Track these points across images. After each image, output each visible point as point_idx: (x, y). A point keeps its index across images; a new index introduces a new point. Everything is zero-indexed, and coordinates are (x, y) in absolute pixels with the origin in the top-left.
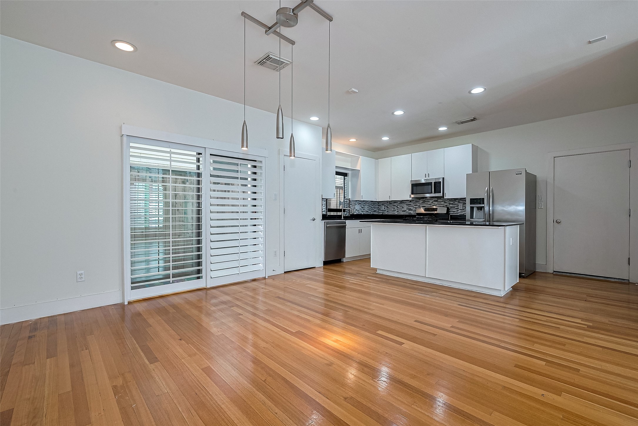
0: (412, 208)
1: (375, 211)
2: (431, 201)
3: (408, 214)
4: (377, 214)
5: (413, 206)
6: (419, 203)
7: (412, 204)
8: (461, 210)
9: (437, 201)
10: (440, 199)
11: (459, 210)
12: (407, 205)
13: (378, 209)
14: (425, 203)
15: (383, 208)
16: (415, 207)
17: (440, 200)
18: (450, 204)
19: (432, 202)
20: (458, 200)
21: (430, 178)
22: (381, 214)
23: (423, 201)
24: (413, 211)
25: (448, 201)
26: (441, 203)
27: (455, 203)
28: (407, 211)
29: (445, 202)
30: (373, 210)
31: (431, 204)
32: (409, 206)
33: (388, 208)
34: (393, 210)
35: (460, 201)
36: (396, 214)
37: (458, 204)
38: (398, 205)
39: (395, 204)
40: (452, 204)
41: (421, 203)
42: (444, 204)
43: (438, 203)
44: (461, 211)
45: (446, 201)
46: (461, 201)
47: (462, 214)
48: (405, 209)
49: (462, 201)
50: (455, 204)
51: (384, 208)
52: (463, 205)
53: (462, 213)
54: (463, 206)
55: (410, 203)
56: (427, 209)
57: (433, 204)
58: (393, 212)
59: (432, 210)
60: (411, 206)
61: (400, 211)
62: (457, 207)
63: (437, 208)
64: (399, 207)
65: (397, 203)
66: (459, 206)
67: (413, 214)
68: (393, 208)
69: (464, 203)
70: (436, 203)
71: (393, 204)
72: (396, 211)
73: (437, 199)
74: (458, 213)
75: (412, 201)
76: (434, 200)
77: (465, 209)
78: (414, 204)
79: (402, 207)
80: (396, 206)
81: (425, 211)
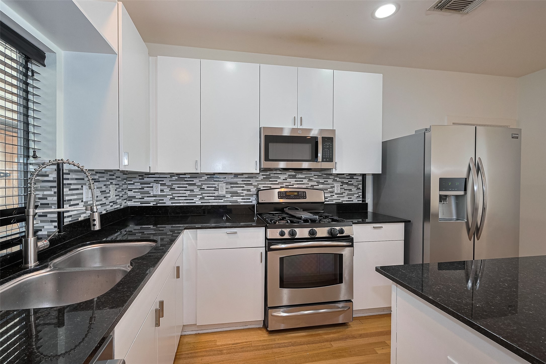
0: (239, 190)
1: (130, 198)
2: (283, 177)
3: (230, 204)
4: (138, 204)
5: (244, 187)
6: (257, 179)
7: (239, 181)
8: (338, 195)
9: (294, 177)
10: (301, 173)
11: (334, 195)
12: (227, 183)
13: (142, 193)
14: (270, 180)
15: (156, 189)
16: (246, 187)
17: (300, 176)
18: (319, 183)
19: (284, 179)
20: (333, 177)
21: (304, 127)
22: (151, 205)
23: (265, 176)
24: (243, 196)
25: (315, 178)
26: (302, 181)
27: (327, 181)
28: (228, 198)
29: (310, 180)
30: (125, 196)
31: (282, 183)
32: (232, 185)
33: (172, 189)
34: (189, 195)
35: (335, 179)
36: (199, 203)
37: (333, 184)
38: (202, 184)
39: (196, 181)
40: (323, 183)
42: (308, 184)
43: (295, 181)
44: (337, 197)
45: (312, 177)
46: (338, 179)
47: (339, 201)
48: (222, 192)
49: (340, 178)
50: (327, 183)
51: (162, 191)
54: (342, 187)
55: (235, 180)
56: (284, 194)
57: (288, 183)
58: (188, 200)
59: (295, 195)
60: (237, 185)
61: (208, 196)
62: (331, 190)
63: (305, 192)
64: (207, 187)
65: (201, 179)
66: (334, 187)
67: (241, 204)
68: (190, 190)
69: (343, 183)
70: (293, 181)
71: (188, 181)
72: (198, 196)
73: (294, 174)
74: (332, 200)
75: (239, 176)
76: (289, 175)
77: (345, 193)
78: (246, 182)
79: (213, 189)
80: (198, 186)
81: (280, 197)
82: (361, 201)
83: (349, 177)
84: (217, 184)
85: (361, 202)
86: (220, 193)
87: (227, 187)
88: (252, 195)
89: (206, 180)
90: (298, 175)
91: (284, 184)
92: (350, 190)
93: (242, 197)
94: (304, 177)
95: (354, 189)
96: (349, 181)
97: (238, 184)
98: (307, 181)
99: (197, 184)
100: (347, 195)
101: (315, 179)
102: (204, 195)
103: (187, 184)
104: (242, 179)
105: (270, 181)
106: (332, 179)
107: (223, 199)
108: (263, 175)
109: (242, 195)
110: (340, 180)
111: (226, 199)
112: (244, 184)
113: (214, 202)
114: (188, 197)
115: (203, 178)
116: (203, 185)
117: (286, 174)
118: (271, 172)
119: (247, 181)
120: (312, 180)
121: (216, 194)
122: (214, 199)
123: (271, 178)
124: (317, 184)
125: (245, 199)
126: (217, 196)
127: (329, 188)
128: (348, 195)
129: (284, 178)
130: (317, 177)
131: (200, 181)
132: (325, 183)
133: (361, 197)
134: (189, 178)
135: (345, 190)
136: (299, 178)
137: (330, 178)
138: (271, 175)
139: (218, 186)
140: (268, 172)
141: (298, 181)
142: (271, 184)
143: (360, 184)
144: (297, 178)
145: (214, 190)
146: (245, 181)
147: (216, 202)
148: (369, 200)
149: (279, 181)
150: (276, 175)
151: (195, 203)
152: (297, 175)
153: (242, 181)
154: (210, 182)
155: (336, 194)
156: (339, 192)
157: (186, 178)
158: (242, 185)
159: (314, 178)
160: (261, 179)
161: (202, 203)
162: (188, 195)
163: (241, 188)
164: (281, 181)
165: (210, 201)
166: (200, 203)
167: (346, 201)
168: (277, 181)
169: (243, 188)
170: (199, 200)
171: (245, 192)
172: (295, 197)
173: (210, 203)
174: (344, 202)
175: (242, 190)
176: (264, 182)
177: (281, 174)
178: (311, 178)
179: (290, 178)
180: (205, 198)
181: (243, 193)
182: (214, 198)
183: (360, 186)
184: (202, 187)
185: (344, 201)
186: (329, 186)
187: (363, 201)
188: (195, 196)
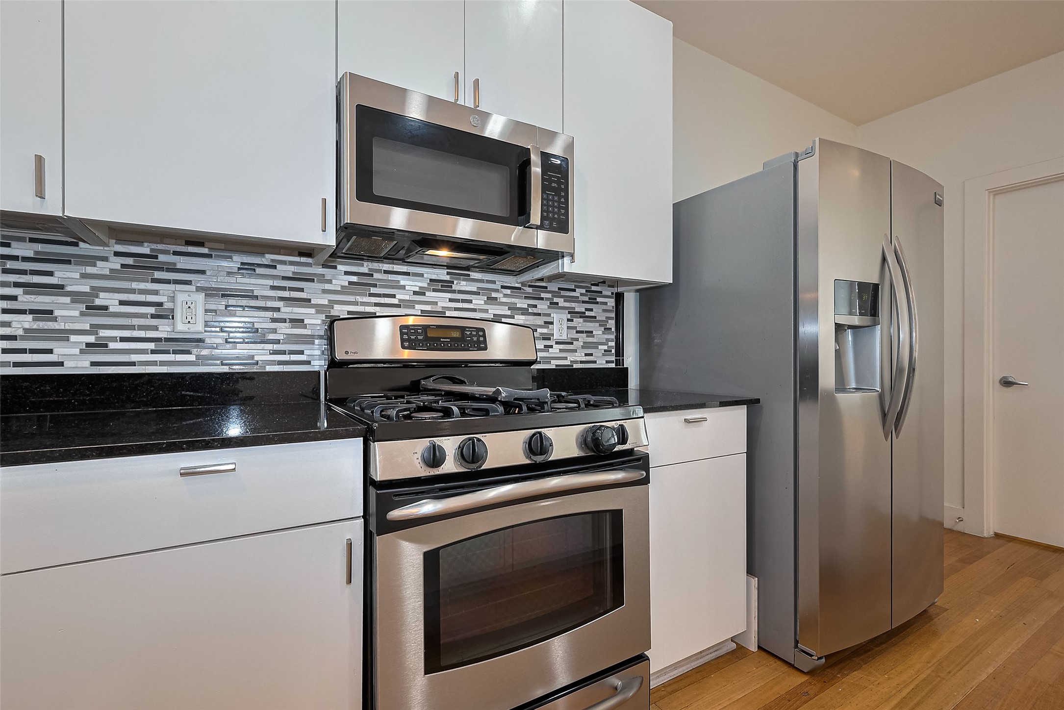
0: (263, 320)
2: (412, 284)
3: (225, 369)
5: (278, 309)
6: (327, 286)
7: (261, 287)
8: (562, 347)
9: (446, 286)
10: (467, 278)
11: (551, 347)
12: (210, 293)
14: (373, 290)
16: (288, 311)
17: (463, 285)
18: (514, 308)
19: (415, 293)
20: (549, 296)
23: (354, 279)
24: (278, 342)
25: (506, 296)
26: (470, 301)
27: (535, 306)
28: (213, 346)
29: (491, 300)
31: (410, 304)
32: (232, 301)
34: (31, 333)
35: (556, 300)
36: (78, 365)
37: (549, 315)
40: (524, 312)
41: (343, 291)
42: (486, 311)
43: (451, 300)
44: (561, 351)
45: (497, 291)
46: (561, 302)
47: (565, 362)
48: (189, 324)
49: (567, 299)
50: (535, 310)
52: (568, 320)
53: (566, 358)
54: (571, 324)
55: (245, 283)
56: (420, 334)
57: (428, 306)
58: (23, 351)
59: (453, 339)
60: (253, 303)
61: (123, 339)
62: (545, 331)
63: (483, 330)
64: (122, 303)
65: (90, 270)
66: (552, 323)
67: (269, 369)
68: (32, 312)
69: (572, 312)
70: (442, 299)
71: (23, 272)
72: (73, 338)
73: (448, 278)
74: (548, 360)
75: (259, 271)
76: (431, 280)
77: (577, 340)
78: (286, 294)
79: (151, 310)
80: (76, 297)
81: (406, 344)
82: (612, 362)
83: (586, 299)
84: (166, 293)
85: (613, 365)
86: (181, 327)
87: (213, 307)
88: (309, 340)
89: (113, 275)
90: (457, 284)
91: (417, 306)
92: (590, 333)
93: (270, 347)
94: (474, 289)
95: (598, 332)
96: (587, 310)
97: (256, 297)
98: (483, 302)
99: (69, 289)
100: (583, 347)
101: (504, 297)
102: (104, 333)
103: (17, 285)
104: (270, 282)
105: (371, 295)
106: (547, 299)
107: (195, 351)
108: (347, 273)
109: (271, 336)
110: (567, 304)
111: (205, 352)
112: (281, 299)
113: (154, 363)
114: (23, 338)
115: (102, 268)
116: (102, 295)
117: (422, 275)
118: (375, 265)
119: (292, 289)
120: (496, 299)
121: (164, 330)
122: (153, 352)
123: (375, 286)
124: (509, 313)
125: (283, 352)
126: (167, 340)
127: (541, 327)
128: (586, 345)
129: (417, 289)
130: (508, 292)
131: (84, 276)
132: (530, 310)
133: (613, 351)
134: (26, 259)
135: (578, 332)
136: (460, 292)
137: (542, 299)
138: (376, 276)
139: (173, 299)
140: (365, 264)
141: (457, 301)
142: (376, 305)
143: (611, 318)
144: (454, 292)
145: (153, 316)
146: (283, 289)
147: (163, 363)
148: (631, 361)
149: (401, 296)
150: (391, 277)
151: (61, 364)
152: (455, 282)
153: (273, 288)
154: (135, 285)
155: (557, 343)
156: (564, 337)
157: (15, 258)
158: (270, 304)
159: (502, 295)
160: (342, 287)
161: (93, 364)
162: (20, 332)
163: (269, 314)
164: (407, 298)
165: (134, 358)
166: (87, 364)
167: (582, 362)
168: (394, 296)
169: (276, 315)
170: (82, 351)
171: (285, 329)
172: (453, 343)
173: (133, 364)
174: (575, 366)
175: (274, 320)
176: (351, 298)
177: (407, 274)
178: (494, 295)
179: (434, 290)
180: (112, 345)
181: (275, 331)
182: (151, 346)
183: (612, 324)
184: (98, 302)
185: (576, 362)
186: (540, 321)
187: (617, 362)
188: (63, 335)
